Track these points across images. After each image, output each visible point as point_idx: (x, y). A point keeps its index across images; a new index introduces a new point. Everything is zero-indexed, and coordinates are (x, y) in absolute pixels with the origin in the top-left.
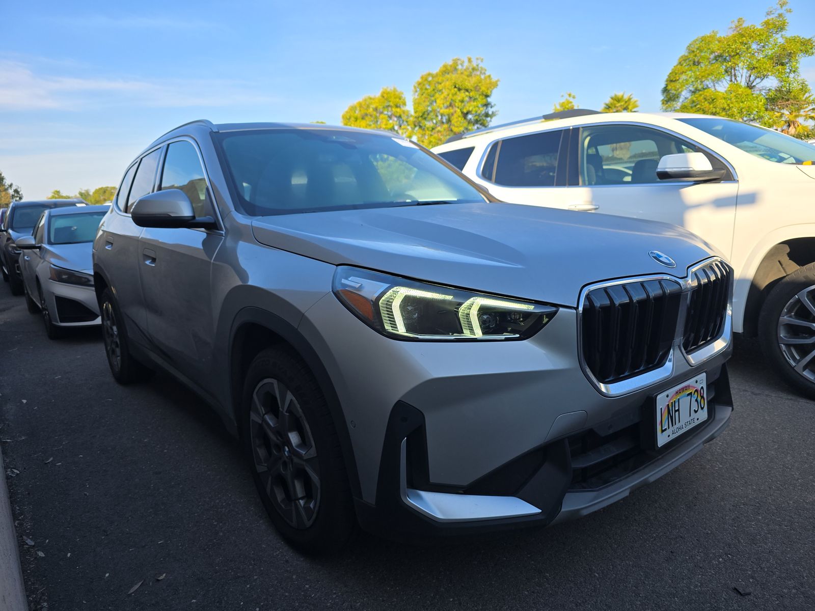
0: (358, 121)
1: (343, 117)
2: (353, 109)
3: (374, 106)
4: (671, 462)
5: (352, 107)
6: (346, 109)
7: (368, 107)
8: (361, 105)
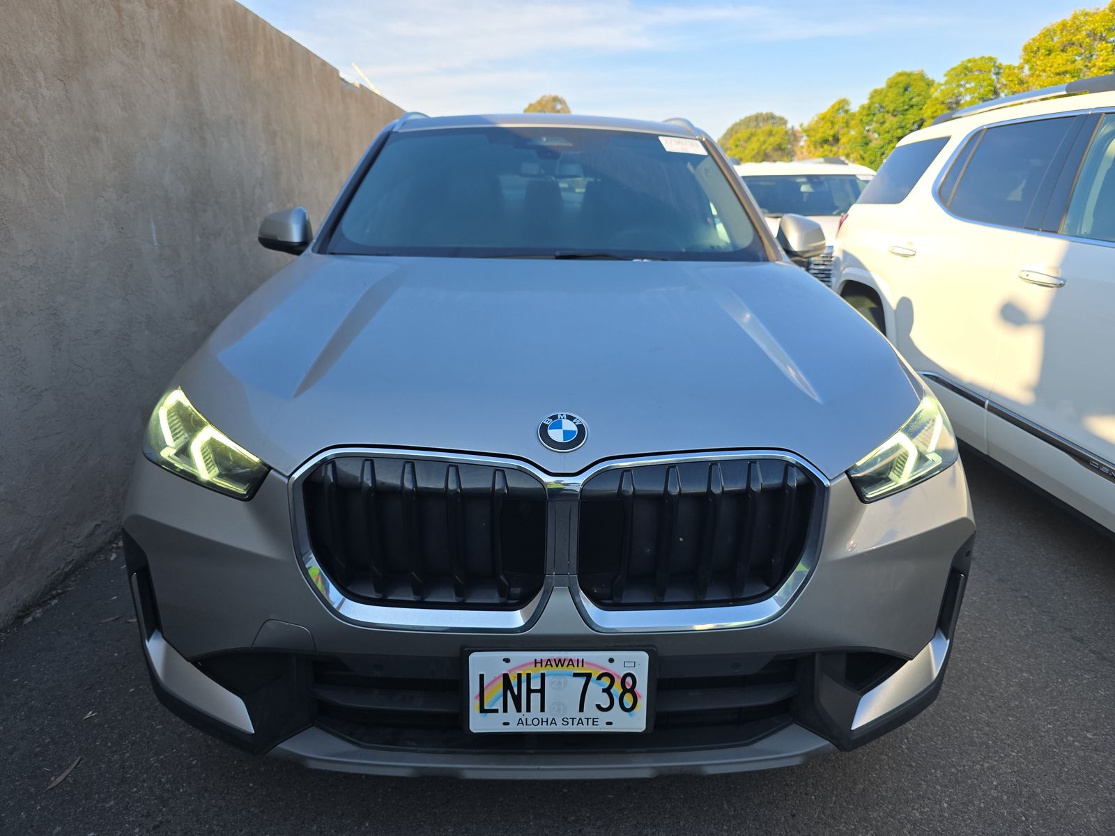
0: (1053, 55)
1: (1025, 49)
2: (1048, 34)
3: (1090, 27)
4: (536, 767)
5: (1048, 30)
6: (1036, 34)
7: (1078, 29)
8: (1064, 26)
